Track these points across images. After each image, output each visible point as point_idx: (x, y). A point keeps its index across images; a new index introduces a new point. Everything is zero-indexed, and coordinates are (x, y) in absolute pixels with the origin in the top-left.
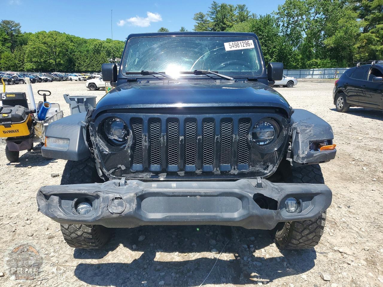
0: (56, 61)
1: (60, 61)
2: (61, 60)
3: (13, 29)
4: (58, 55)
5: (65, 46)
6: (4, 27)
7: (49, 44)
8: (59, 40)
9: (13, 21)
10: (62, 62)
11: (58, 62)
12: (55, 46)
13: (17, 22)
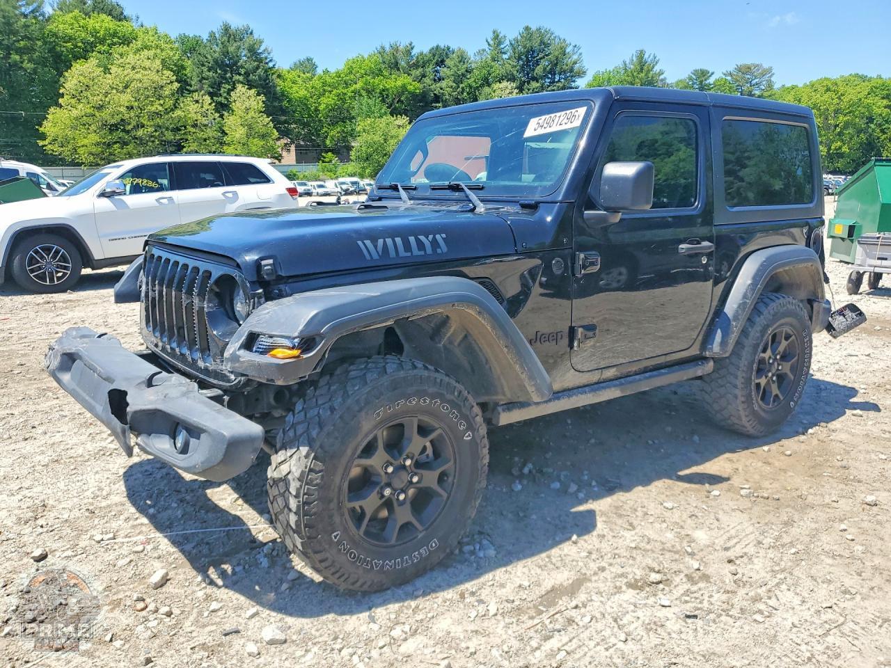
0: (829, 149)
1: (840, 148)
2: (844, 144)
3: (754, 82)
4: (840, 134)
5: (863, 110)
6: (738, 81)
7: (822, 108)
8: (851, 95)
9: (758, 65)
10: (845, 149)
11: (836, 149)
12: (837, 112)
13: (766, 66)
